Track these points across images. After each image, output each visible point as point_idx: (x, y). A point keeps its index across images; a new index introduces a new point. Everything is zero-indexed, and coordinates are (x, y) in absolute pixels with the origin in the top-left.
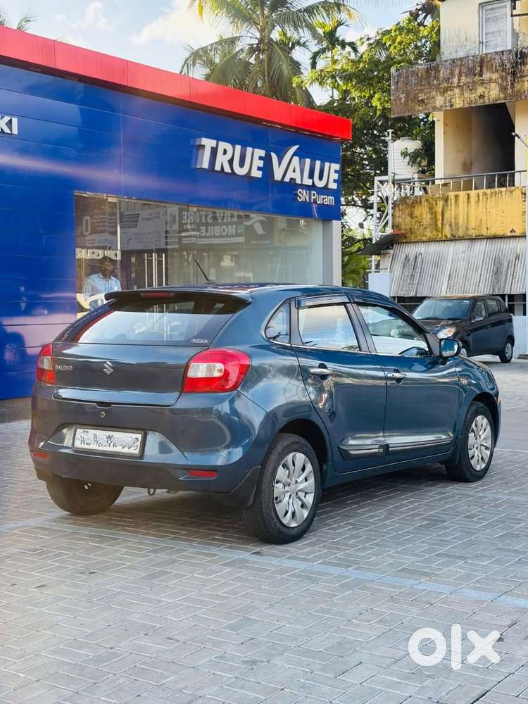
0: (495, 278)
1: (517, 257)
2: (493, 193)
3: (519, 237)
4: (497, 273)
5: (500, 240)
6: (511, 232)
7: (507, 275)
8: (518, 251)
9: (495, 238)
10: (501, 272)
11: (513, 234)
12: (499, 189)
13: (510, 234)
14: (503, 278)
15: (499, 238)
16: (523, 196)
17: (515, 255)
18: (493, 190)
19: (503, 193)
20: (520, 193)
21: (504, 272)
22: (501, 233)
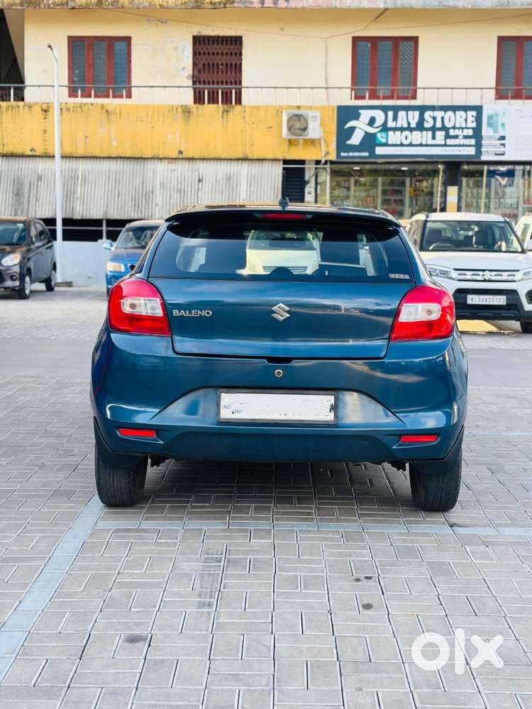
0: (17, 200)
1: (40, 178)
2: (9, 107)
3: (39, 156)
4: (18, 194)
5: (17, 159)
6: (31, 150)
7: (29, 197)
8: (40, 173)
9: (12, 156)
10: (23, 194)
11: (33, 153)
12: (16, 103)
13: (30, 153)
14: (26, 199)
15: (16, 156)
16: (44, 113)
17: (36, 177)
18: (8, 103)
19: (21, 108)
20: (40, 110)
21: (27, 195)
22: (19, 151)
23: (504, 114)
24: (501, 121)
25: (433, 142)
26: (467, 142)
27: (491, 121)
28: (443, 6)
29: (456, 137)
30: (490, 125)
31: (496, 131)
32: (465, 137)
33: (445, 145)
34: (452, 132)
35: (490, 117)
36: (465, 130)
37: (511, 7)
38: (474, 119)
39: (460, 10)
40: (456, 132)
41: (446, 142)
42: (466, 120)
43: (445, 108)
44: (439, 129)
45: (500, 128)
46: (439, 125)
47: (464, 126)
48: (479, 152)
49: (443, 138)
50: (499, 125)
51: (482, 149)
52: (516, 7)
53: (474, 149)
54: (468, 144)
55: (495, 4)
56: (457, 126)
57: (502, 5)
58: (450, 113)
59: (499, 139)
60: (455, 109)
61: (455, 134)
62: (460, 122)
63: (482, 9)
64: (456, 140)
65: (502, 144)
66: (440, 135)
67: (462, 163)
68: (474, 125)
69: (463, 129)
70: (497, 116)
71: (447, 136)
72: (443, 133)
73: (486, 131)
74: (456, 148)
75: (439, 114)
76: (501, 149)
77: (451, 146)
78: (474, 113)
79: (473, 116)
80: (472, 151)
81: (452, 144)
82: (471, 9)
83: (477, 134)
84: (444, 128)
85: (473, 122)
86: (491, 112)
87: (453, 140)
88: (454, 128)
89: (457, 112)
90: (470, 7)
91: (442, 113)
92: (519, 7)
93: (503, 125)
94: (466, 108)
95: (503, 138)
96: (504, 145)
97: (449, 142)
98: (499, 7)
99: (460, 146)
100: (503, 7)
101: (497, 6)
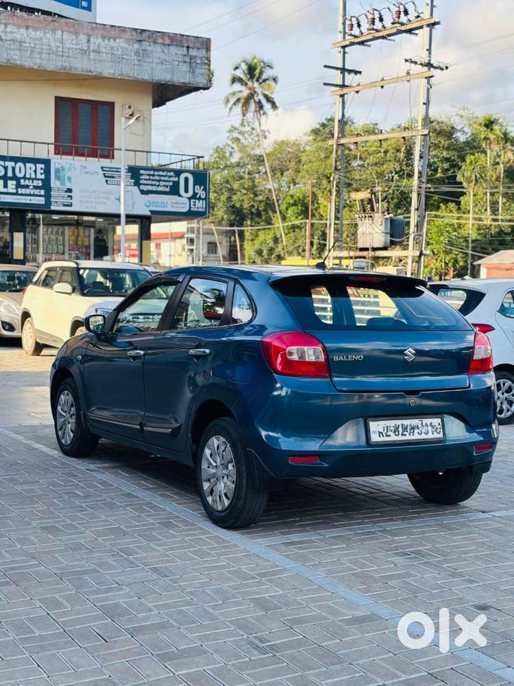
23: (70, 169)
24: (68, 174)
25: (5, 190)
26: (37, 192)
27: (58, 174)
28: (11, 63)
29: (27, 187)
30: (58, 178)
31: (63, 184)
32: (36, 187)
33: (17, 194)
34: (22, 182)
35: (57, 171)
36: (35, 181)
37: (73, 72)
38: (42, 171)
39: (26, 68)
40: (27, 182)
41: (17, 191)
42: (35, 171)
43: (15, 159)
44: (11, 179)
45: (66, 181)
46: (10, 174)
47: (33, 176)
48: (48, 202)
49: (14, 187)
50: (66, 178)
51: (52, 200)
52: (77, 73)
53: (43, 199)
54: (38, 194)
55: (59, 67)
56: (28, 176)
57: (65, 69)
58: (20, 164)
59: (66, 192)
60: (25, 160)
61: (26, 184)
62: (30, 173)
63: (46, 71)
64: (27, 190)
65: (69, 196)
66: (12, 184)
67: (27, 211)
68: (43, 177)
69: (33, 179)
70: (63, 170)
71: (18, 186)
72: (14, 182)
73: (54, 183)
74: (26, 197)
75: (10, 164)
76: (69, 201)
77: (21, 195)
78: (43, 166)
79: (41, 169)
80: (41, 201)
81: (23, 192)
82: (36, 70)
83: (46, 185)
84: (14, 177)
85: (41, 174)
86: (58, 166)
87: (24, 190)
88: (24, 178)
89: (27, 164)
90: (35, 67)
91: (13, 164)
92: (80, 73)
93: (69, 179)
94: (35, 161)
95: (70, 190)
96: (71, 197)
97: (20, 191)
98: (62, 71)
99: (30, 195)
100: (66, 71)
101: (60, 69)
